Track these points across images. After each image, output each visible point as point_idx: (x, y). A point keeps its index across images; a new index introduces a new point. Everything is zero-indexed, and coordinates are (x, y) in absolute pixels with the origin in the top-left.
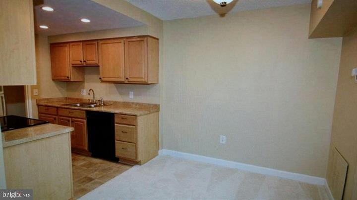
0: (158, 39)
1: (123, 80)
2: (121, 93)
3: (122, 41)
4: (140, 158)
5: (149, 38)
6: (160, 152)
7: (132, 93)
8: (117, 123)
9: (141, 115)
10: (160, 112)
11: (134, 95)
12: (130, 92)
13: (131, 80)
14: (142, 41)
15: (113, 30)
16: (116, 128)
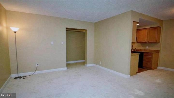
0: (161, 27)
1: (146, 42)
2: (143, 47)
3: (147, 29)
4: (152, 67)
5: (158, 27)
6: (158, 67)
7: (148, 46)
8: (144, 55)
9: (154, 53)
10: (159, 53)
11: (148, 47)
12: (147, 46)
13: (149, 42)
14: (156, 28)
15: (144, 26)
16: (144, 57)
